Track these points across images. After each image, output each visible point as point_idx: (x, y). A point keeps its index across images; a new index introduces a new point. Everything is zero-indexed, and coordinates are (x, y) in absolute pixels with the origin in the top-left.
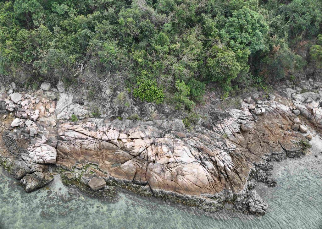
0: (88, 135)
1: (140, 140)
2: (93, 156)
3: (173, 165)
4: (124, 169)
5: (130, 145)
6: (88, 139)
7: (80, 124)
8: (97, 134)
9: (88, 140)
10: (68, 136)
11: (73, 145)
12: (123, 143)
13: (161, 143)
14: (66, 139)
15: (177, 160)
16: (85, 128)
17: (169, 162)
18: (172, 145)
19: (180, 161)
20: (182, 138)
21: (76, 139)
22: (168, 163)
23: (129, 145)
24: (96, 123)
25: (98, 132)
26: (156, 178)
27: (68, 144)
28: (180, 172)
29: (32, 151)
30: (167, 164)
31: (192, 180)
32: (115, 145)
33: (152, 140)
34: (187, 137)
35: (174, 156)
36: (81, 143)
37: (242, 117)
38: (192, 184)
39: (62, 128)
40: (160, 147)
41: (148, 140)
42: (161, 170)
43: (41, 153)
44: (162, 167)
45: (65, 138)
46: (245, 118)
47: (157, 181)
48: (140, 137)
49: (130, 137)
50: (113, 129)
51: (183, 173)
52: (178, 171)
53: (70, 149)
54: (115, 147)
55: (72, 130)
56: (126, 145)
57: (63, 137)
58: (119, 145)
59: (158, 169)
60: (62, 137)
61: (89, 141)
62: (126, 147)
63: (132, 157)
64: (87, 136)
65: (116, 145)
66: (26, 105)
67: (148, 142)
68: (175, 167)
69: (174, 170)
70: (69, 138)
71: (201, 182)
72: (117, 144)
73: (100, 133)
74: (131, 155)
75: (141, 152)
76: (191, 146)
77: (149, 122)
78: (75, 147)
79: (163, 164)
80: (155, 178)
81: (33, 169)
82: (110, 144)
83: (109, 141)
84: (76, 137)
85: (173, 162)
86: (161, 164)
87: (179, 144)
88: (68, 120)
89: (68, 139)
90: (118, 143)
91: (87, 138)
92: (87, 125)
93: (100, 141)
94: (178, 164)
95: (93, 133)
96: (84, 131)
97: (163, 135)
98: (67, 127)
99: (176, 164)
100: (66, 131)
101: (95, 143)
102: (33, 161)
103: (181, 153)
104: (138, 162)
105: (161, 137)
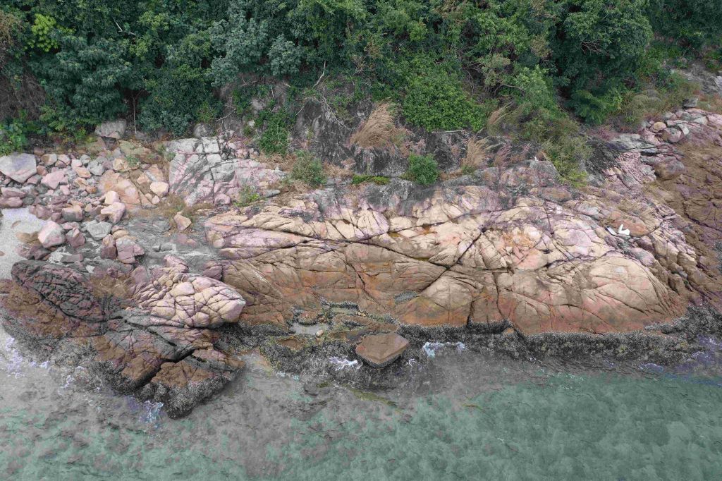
0: (307, 232)
1: (449, 225)
2: (339, 284)
3: (561, 267)
4: (441, 300)
5: (428, 241)
6: (308, 244)
7: (271, 208)
8: (329, 228)
9: (310, 246)
10: (243, 246)
11: (272, 264)
12: (405, 239)
13: (518, 221)
14: (244, 254)
15: (568, 255)
16: (293, 215)
17: (550, 262)
18: (547, 220)
19: (576, 255)
20: (562, 202)
21: (271, 248)
22: (548, 265)
23: (424, 242)
24: (315, 201)
25: (328, 223)
26: (532, 306)
27: (256, 266)
28: (584, 281)
29: (161, 298)
30: (545, 268)
31: (619, 295)
32: (386, 248)
33: (481, 220)
34: (574, 198)
35: (558, 246)
36: (295, 256)
37: (649, 150)
38: (619, 307)
39: (219, 228)
40: (517, 229)
41: (472, 221)
42: (535, 283)
43: (198, 295)
44: (537, 277)
45: (240, 252)
46: (654, 150)
47: (536, 313)
48: (447, 219)
49: (419, 223)
50: (368, 209)
51: (594, 283)
52: (579, 280)
53: (265, 277)
54: (386, 253)
55: (252, 227)
56: (418, 244)
57: (232, 250)
58: (396, 248)
59: (527, 285)
60: (228, 252)
61: (314, 247)
62: (419, 248)
63: (441, 269)
64: (303, 235)
65: (389, 249)
66: (60, 184)
67: (473, 225)
68: (569, 271)
69: (568, 279)
70: (251, 249)
71: (640, 296)
72: (391, 244)
73: (334, 226)
74: (438, 265)
75: (465, 253)
76: (590, 219)
77: (465, 178)
78: (281, 269)
79: (536, 270)
80: (527, 306)
81: (184, 345)
82: (373, 247)
83: (367, 240)
84: (272, 243)
85: (558, 261)
86: (530, 271)
87: (562, 216)
88: (229, 205)
89: (249, 251)
90: (393, 241)
91: (305, 242)
92: (294, 209)
93: (343, 244)
94: (575, 262)
95: (318, 226)
96: (292, 224)
97: (510, 201)
98: (233, 222)
99: (570, 263)
100: (233, 232)
101: (333, 250)
102: (174, 323)
103: (574, 236)
104: (464, 278)
105: (509, 209)
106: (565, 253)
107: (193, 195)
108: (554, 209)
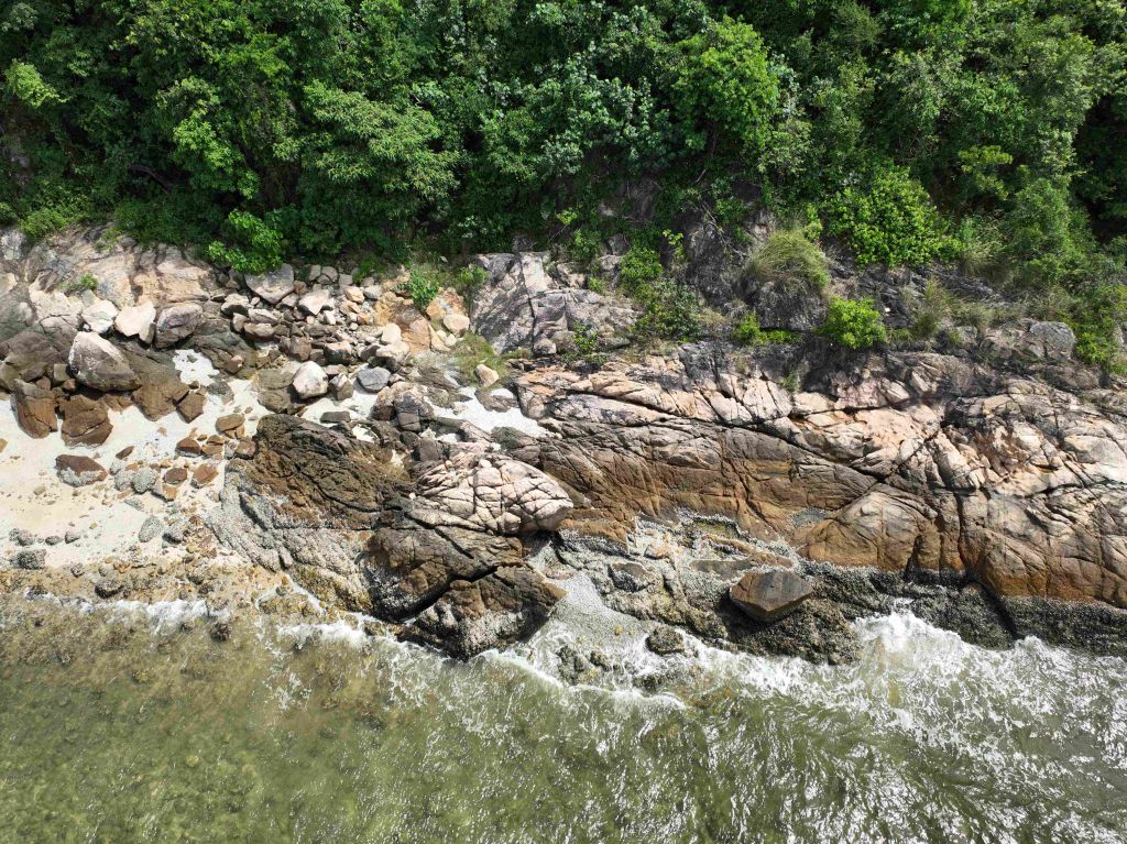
0: (666, 406)
1: (887, 412)
2: (709, 488)
3: (1071, 496)
4: (868, 529)
5: (852, 434)
6: (667, 423)
7: (615, 365)
8: (698, 401)
10: (571, 418)
11: (613, 448)
12: (817, 428)
13: (1004, 415)
14: (573, 431)
15: (1084, 477)
16: (648, 378)
17: (1053, 486)
18: (1052, 419)
19: (1098, 479)
20: (1080, 391)
21: (612, 425)
22: (1050, 491)
23: (845, 435)
24: (682, 360)
25: (697, 394)
26: (1017, 553)
27: (590, 449)
28: (1110, 521)
29: (455, 486)
30: (1044, 496)
32: (786, 439)
33: (941, 409)
35: (1068, 463)
36: (648, 440)
39: (539, 389)
40: (1001, 429)
41: (927, 409)
42: (1025, 518)
43: (507, 488)
44: (1029, 509)
45: (566, 428)
47: (1023, 566)
48: (884, 402)
49: (840, 404)
50: (761, 378)
52: (1101, 520)
53: (603, 468)
54: (784, 445)
55: (586, 391)
56: (834, 438)
58: (801, 439)
59: (1011, 519)
61: (675, 429)
62: (839, 445)
63: (865, 481)
64: (660, 410)
65: (789, 442)
66: (324, 309)
67: (929, 416)
68: (1084, 504)
69: (1082, 516)
70: (583, 424)
72: (793, 433)
73: (707, 399)
74: (865, 473)
75: (910, 458)
78: (626, 458)
79: (1029, 497)
80: (1009, 553)
81: (484, 557)
82: (764, 436)
83: (758, 425)
84: (615, 418)
85: (1066, 486)
86: (1018, 497)
87: (1079, 413)
89: (581, 427)
90: (796, 429)
91: (663, 420)
92: (649, 370)
93: (720, 428)
94: (1096, 491)
95: (683, 398)
96: (649, 392)
97: (993, 383)
98: (558, 382)
99: (1086, 491)
100: (559, 397)
101: (703, 436)
102: (472, 525)
103: (1097, 448)
104: (906, 498)
105: (988, 395)
106: (1080, 473)
107: (503, 337)
108: (1067, 402)
